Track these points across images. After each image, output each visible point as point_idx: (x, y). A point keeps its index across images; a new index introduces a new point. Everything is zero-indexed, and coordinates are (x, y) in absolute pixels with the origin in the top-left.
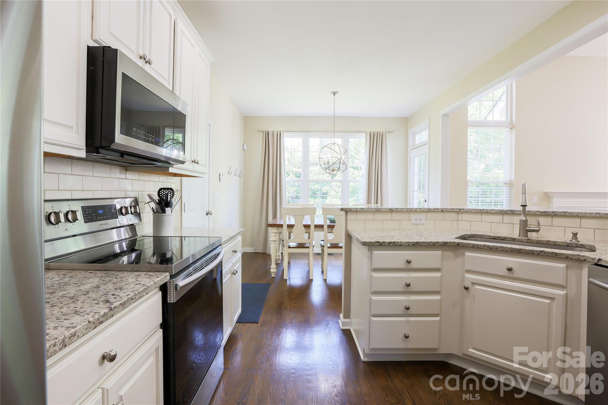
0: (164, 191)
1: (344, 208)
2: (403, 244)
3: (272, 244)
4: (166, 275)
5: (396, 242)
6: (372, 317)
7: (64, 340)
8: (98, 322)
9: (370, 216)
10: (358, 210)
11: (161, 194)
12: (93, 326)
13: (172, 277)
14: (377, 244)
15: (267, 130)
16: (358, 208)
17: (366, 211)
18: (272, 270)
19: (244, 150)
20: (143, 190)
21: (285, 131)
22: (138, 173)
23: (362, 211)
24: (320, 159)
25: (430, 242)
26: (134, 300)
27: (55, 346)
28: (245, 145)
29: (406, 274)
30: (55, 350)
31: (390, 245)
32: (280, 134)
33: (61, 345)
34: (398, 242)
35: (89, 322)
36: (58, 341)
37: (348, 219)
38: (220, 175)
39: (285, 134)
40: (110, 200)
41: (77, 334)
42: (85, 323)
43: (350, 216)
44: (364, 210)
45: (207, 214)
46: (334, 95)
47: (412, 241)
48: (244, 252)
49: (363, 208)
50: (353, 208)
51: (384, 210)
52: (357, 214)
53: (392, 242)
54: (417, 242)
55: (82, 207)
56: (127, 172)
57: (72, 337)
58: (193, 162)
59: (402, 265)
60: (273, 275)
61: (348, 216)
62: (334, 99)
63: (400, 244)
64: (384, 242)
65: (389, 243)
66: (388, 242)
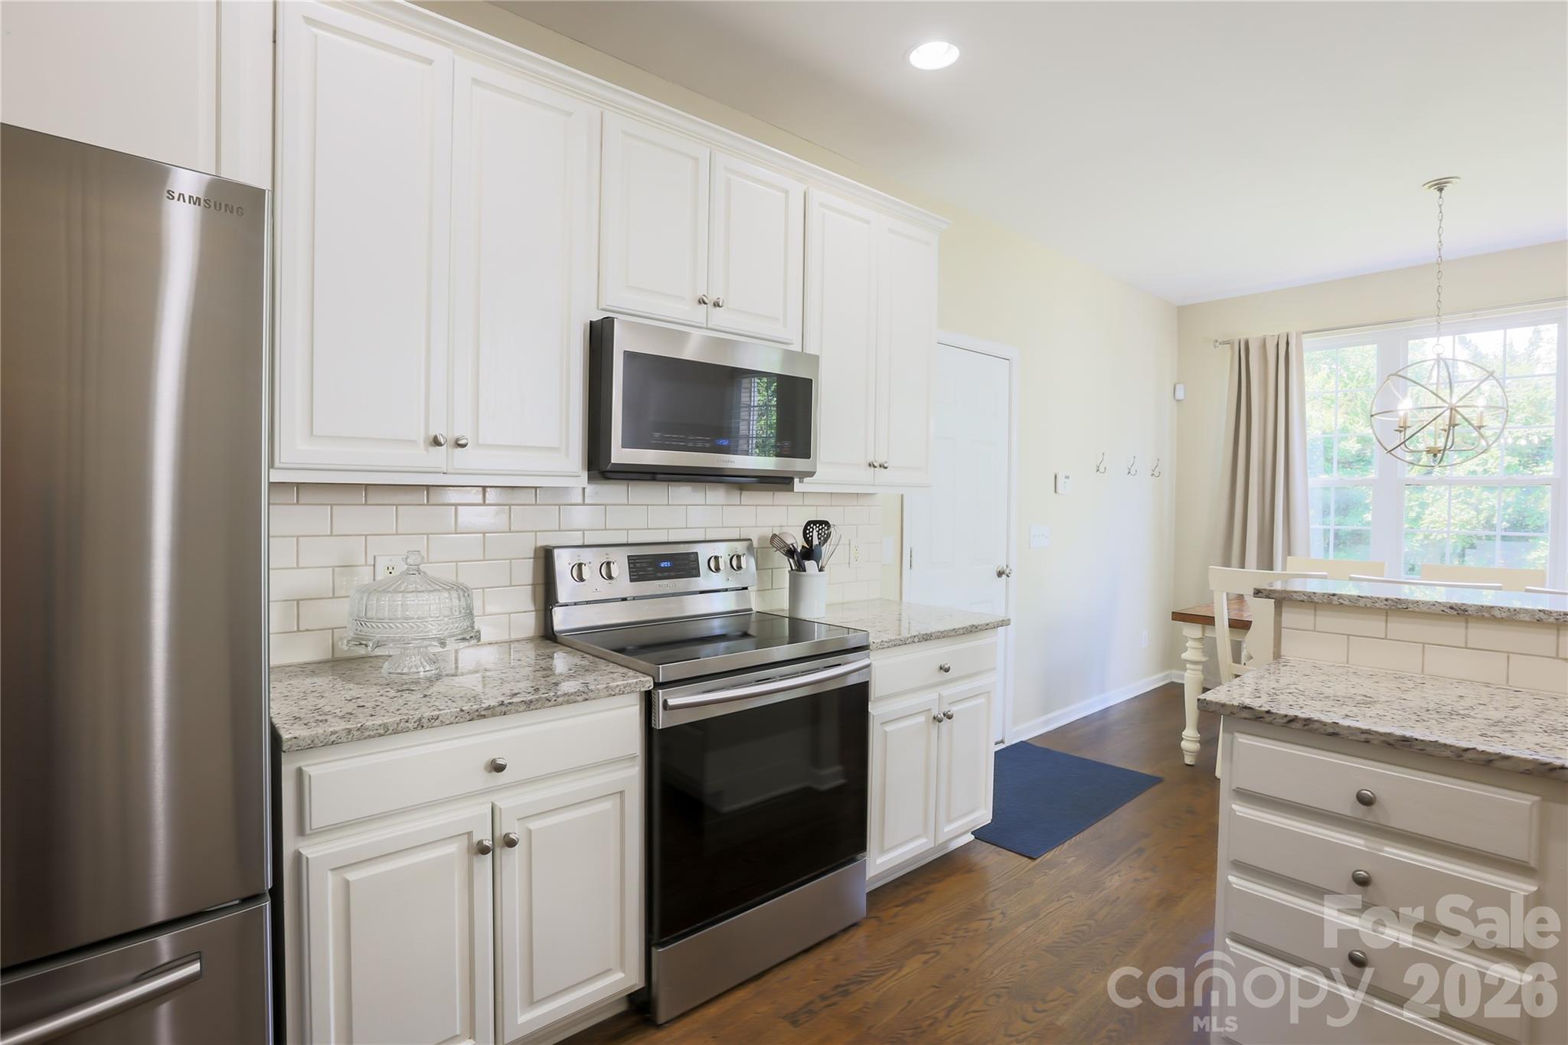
0: (814, 527)
1: (1265, 590)
2: (1345, 732)
3: (1189, 669)
4: (642, 679)
5: (1317, 721)
6: (1233, 940)
7: (420, 720)
8: (477, 713)
9: (1374, 625)
10: (1316, 600)
11: (809, 533)
12: (468, 718)
13: (658, 685)
14: (1245, 714)
15: (1243, 337)
16: (1314, 593)
17: (1346, 605)
18: (1184, 744)
19: (1178, 400)
20: (786, 524)
21: (1304, 333)
22: (771, 493)
23: (1330, 603)
24: (1372, 416)
25: (1467, 750)
26: (553, 703)
27: (407, 722)
28: (1178, 387)
29: (1361, 842)
30: (408, 727)
31: (1294, 725)
32: (1288, 343)
33: (417, 724)
34: (1324, 724)
35: (462, 711)
36: (413, 718)
37: (1283, 626)
38: (1056, 477)
39: (1307, 340)
40: (687, 545)
41: (440, 718)
42: (455, 710)
43: (1290, 617)
44: (1341, 601)
45: (1000, 574)
46: (1441, 190)
47: (1382, 730)
48: (1172, 682)
49: (1334, 595)
50: (1296, 592)
51: (1425, 609)
52: (1318, 612)
53: (1301, 719)
54: (1404, 737)
55: (628, 557)
56: (744, 493)
57: (433, 721)
58: (870, 465)
59: (1346, 806)
60: (1189, 760)
61: (1283, 614)
62: (1440, 206)
63: (1331, 730)
64: (1268, 712)
65: (1288, 719)
66: (1286, 716)
